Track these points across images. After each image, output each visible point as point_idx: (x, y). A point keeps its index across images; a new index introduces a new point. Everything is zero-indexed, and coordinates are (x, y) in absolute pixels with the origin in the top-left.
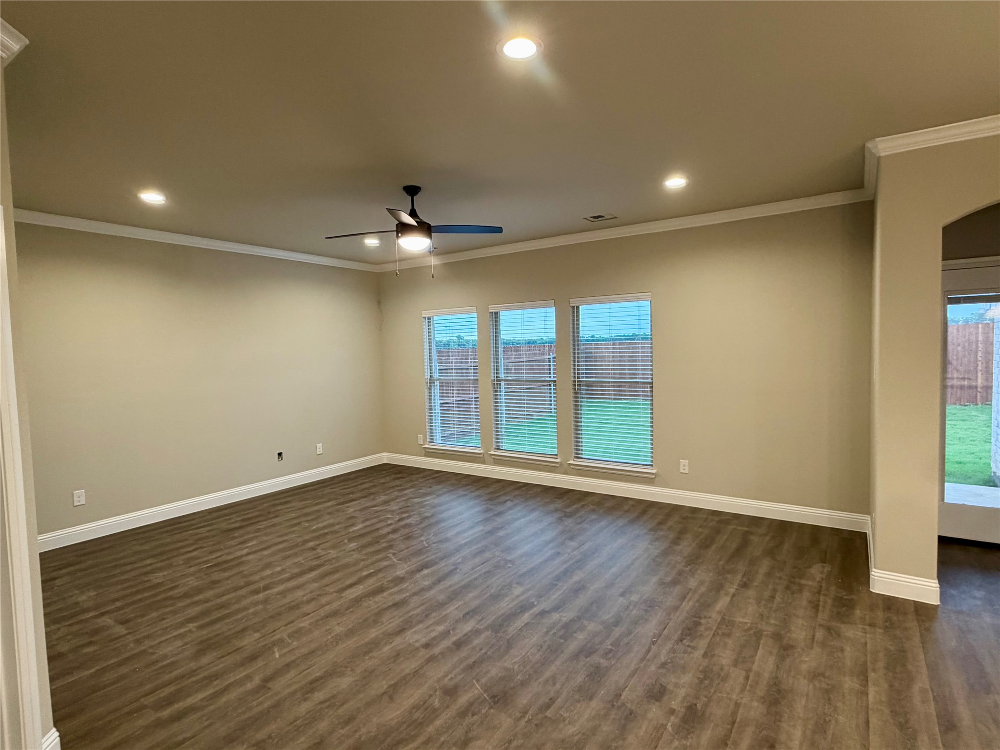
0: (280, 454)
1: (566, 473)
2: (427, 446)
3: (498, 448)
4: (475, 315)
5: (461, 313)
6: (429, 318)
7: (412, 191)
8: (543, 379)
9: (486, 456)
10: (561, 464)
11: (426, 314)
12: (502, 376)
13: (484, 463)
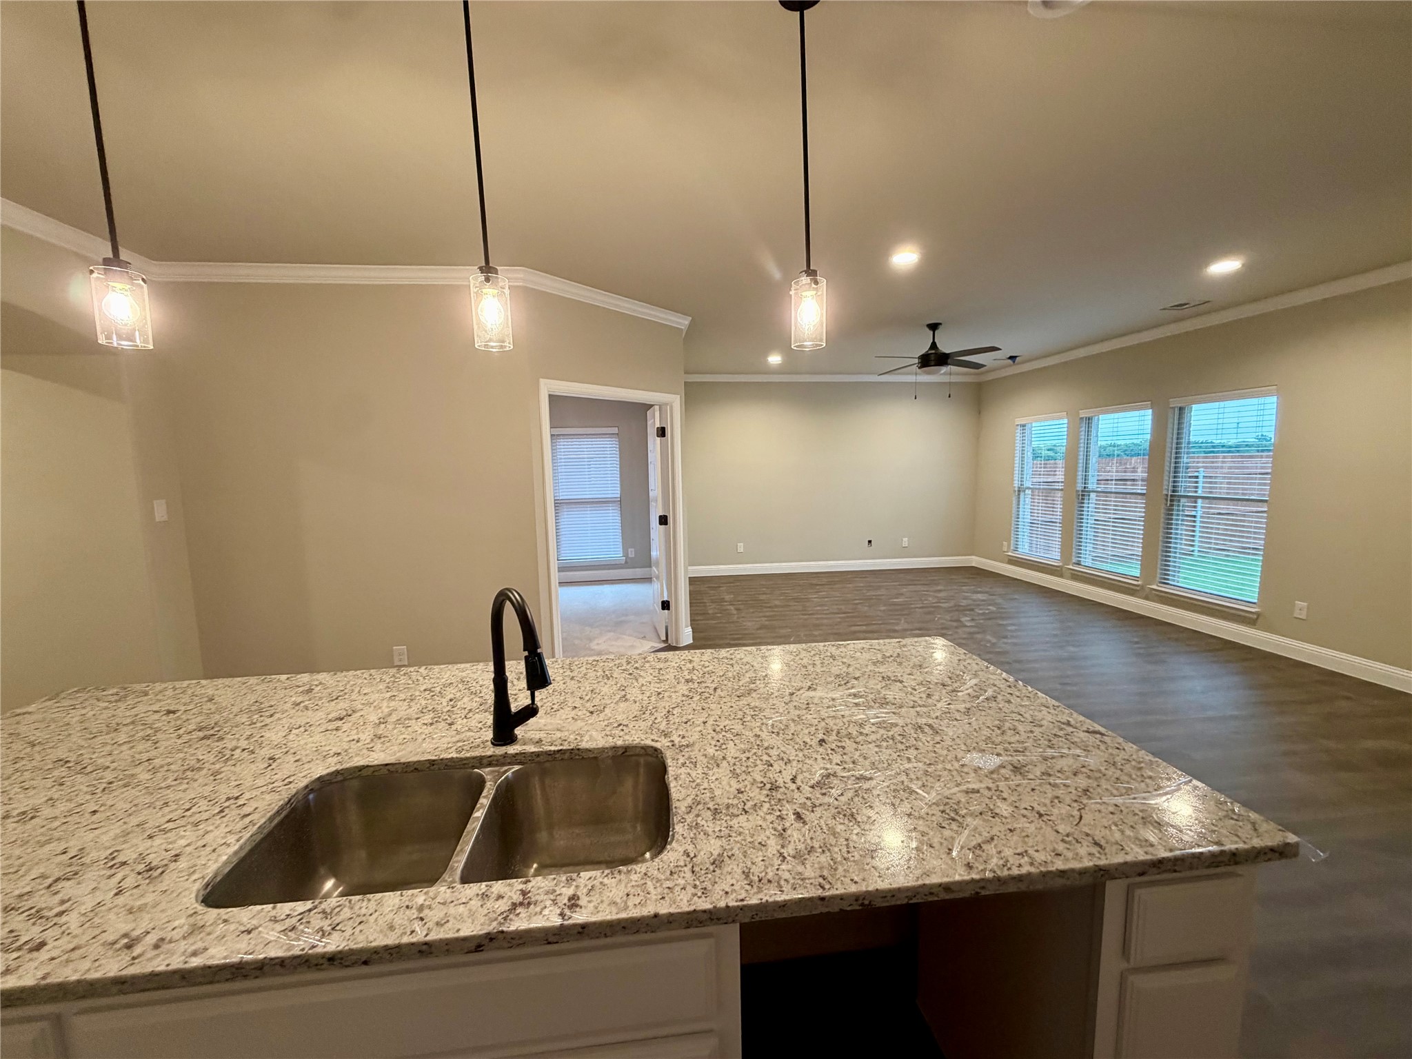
0: (870, 542)
1: (1146, 598)
2: (1010, 554)
3: (1078, 564)
4: (1066, 421)
5: (1053, 419)
6: (1024, 426)
7: (934, 327)
8: (1134, 491)
9: (1064, 569)
10: (1142, 587)
11: (1020, 421)
12: (1091, 486)
13: (1061, 576)
